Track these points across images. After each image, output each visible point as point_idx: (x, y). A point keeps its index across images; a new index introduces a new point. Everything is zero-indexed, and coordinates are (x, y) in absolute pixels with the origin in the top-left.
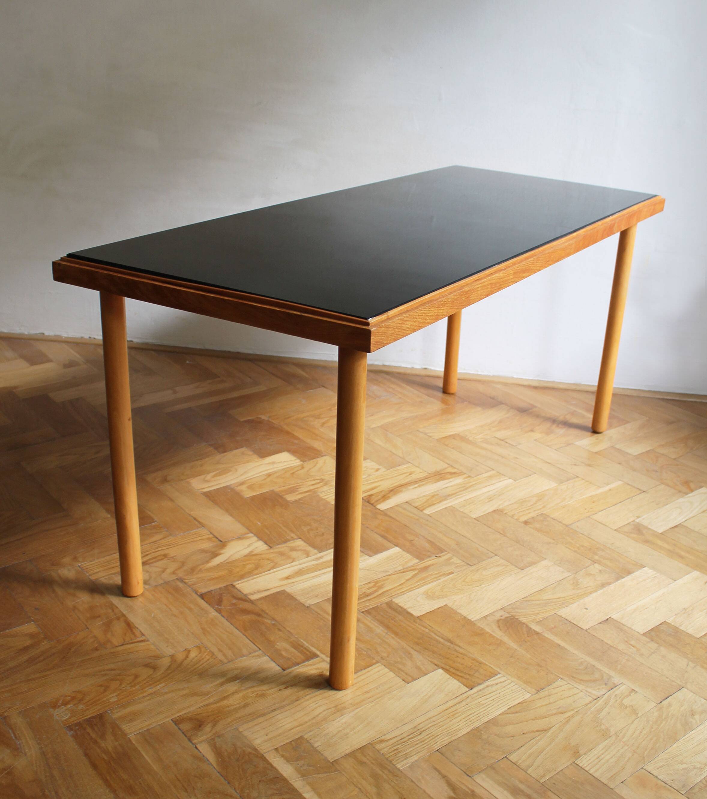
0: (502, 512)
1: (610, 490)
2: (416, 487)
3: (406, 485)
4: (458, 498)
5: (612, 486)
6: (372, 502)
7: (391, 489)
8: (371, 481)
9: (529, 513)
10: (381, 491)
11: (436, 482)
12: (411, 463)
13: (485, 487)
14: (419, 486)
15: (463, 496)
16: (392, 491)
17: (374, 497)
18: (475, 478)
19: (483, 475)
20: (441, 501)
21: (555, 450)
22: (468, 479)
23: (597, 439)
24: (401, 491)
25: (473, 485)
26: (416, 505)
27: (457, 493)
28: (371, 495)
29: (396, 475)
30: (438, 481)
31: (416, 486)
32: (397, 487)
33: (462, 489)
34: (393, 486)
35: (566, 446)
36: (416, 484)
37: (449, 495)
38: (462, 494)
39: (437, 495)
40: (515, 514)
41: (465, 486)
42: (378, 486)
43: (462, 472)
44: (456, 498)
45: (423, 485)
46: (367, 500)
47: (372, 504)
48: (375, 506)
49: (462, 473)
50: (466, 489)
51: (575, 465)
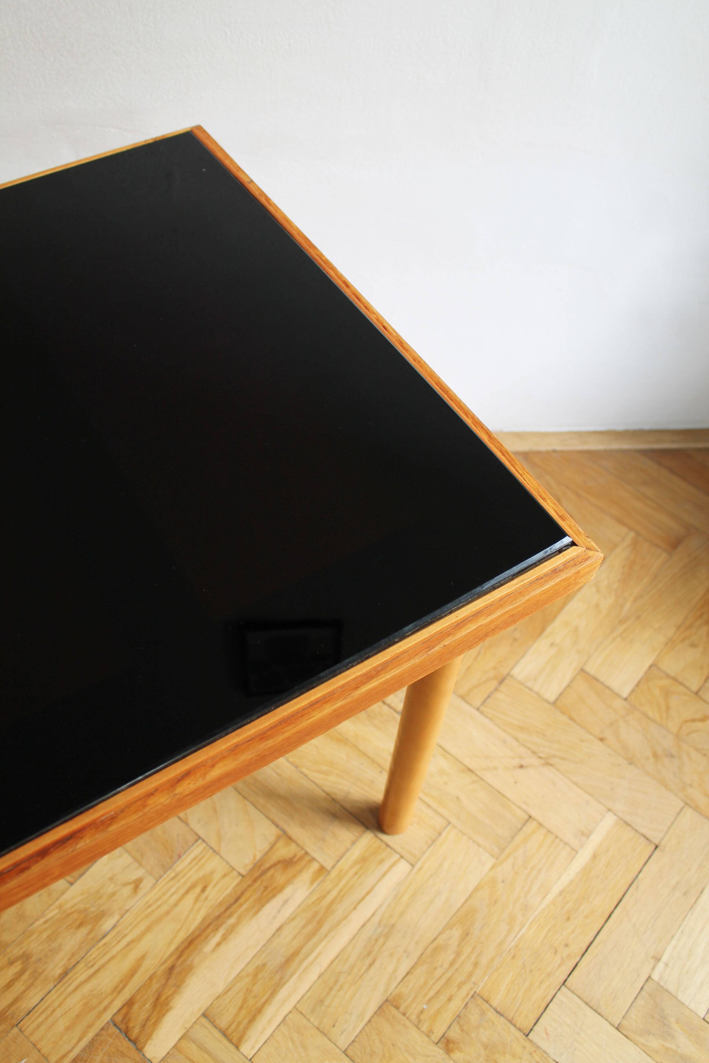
0: (397, 1007)
1: (595, 857)
2: (219, 944)
3: (199, 936)
4: (306, 968)
5: (596, 839)
6: (133, 1037)
7: (168, 964)
8: (128, 939)
9: (450, 1000)
10: (151, 978)
11: (256, 913)
12: (204, 841)
13: (355, 908)
14: (225, 938)
15: (316, 958)
16: (171, 969)
17: (136, 1007)
18: (333, 874)
19: (348, 854)
20: (274, 993)
21: (478, 709)
22: (321, 878)
23: (552, 644)
24: (190, 969)
25: (332, 902)
26: (223, 1023)
27: (301, 948)
28: (130, 1003)
29: (176, 897)
30: (262, 902)
31: (217, 938)
32: (183, 952)
33: (310, 928)
34: (173, 947)
35: (496, 689)
36: (217, 929)
37: (289, 960)
38: (312, 951)
39: (264, 965)
40: (422, 1011)
41: (316, 913)
42: (143, 958)
43: (307, 853)
44: (302, 968)
45: (232, 929)
46: (123, 1027)
47: (134, 1042)
48: (140, 1050)
49: (307, 858)
50: (320, 924)
51: (521, 767)
